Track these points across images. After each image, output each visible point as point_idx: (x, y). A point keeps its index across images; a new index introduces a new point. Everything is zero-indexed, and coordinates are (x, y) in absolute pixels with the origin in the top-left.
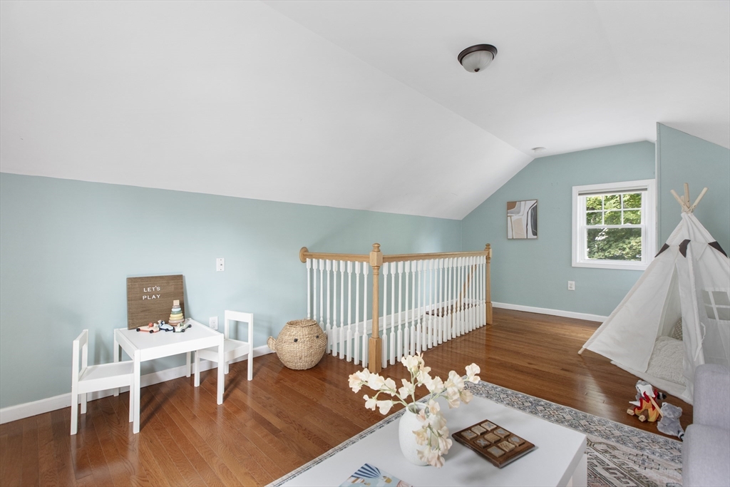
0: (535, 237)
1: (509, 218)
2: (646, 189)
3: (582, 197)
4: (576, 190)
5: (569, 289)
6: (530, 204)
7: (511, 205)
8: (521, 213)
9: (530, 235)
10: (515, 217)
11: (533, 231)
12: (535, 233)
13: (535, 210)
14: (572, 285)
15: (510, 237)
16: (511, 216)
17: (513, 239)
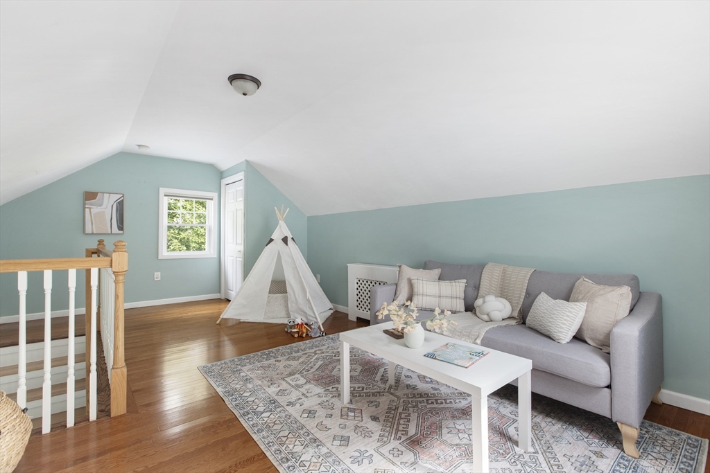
0: (121, 232)
1: (87, 210)
2: (212, 199)
3: (167, 197)
4: (163, 191)
5: (156, 279)
6: (116, 197)
7: (90, 196)
8: (104, 206)
9: (115, 230)
10: (95, 210)
11: (118, 227)
12: (121, 228)
13: (120, 206)
14: (158, 275)
15: (88, 230)
16: (90, 208)
17: (93, 234)
